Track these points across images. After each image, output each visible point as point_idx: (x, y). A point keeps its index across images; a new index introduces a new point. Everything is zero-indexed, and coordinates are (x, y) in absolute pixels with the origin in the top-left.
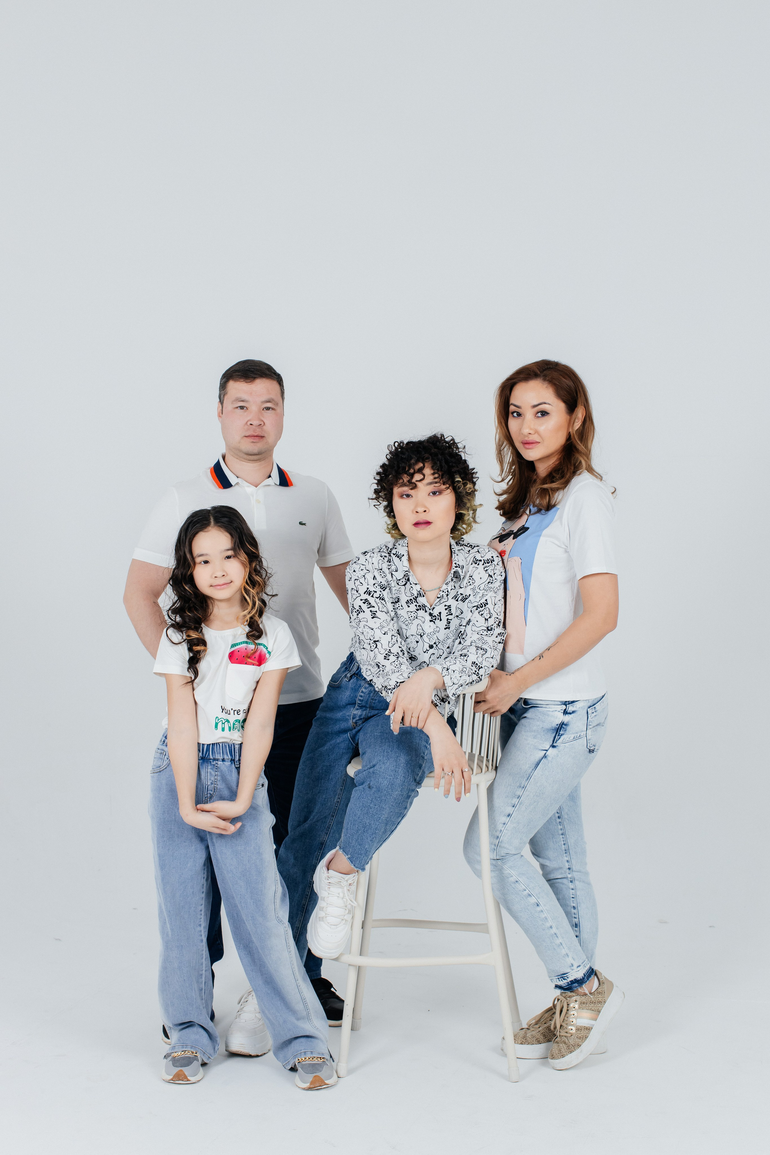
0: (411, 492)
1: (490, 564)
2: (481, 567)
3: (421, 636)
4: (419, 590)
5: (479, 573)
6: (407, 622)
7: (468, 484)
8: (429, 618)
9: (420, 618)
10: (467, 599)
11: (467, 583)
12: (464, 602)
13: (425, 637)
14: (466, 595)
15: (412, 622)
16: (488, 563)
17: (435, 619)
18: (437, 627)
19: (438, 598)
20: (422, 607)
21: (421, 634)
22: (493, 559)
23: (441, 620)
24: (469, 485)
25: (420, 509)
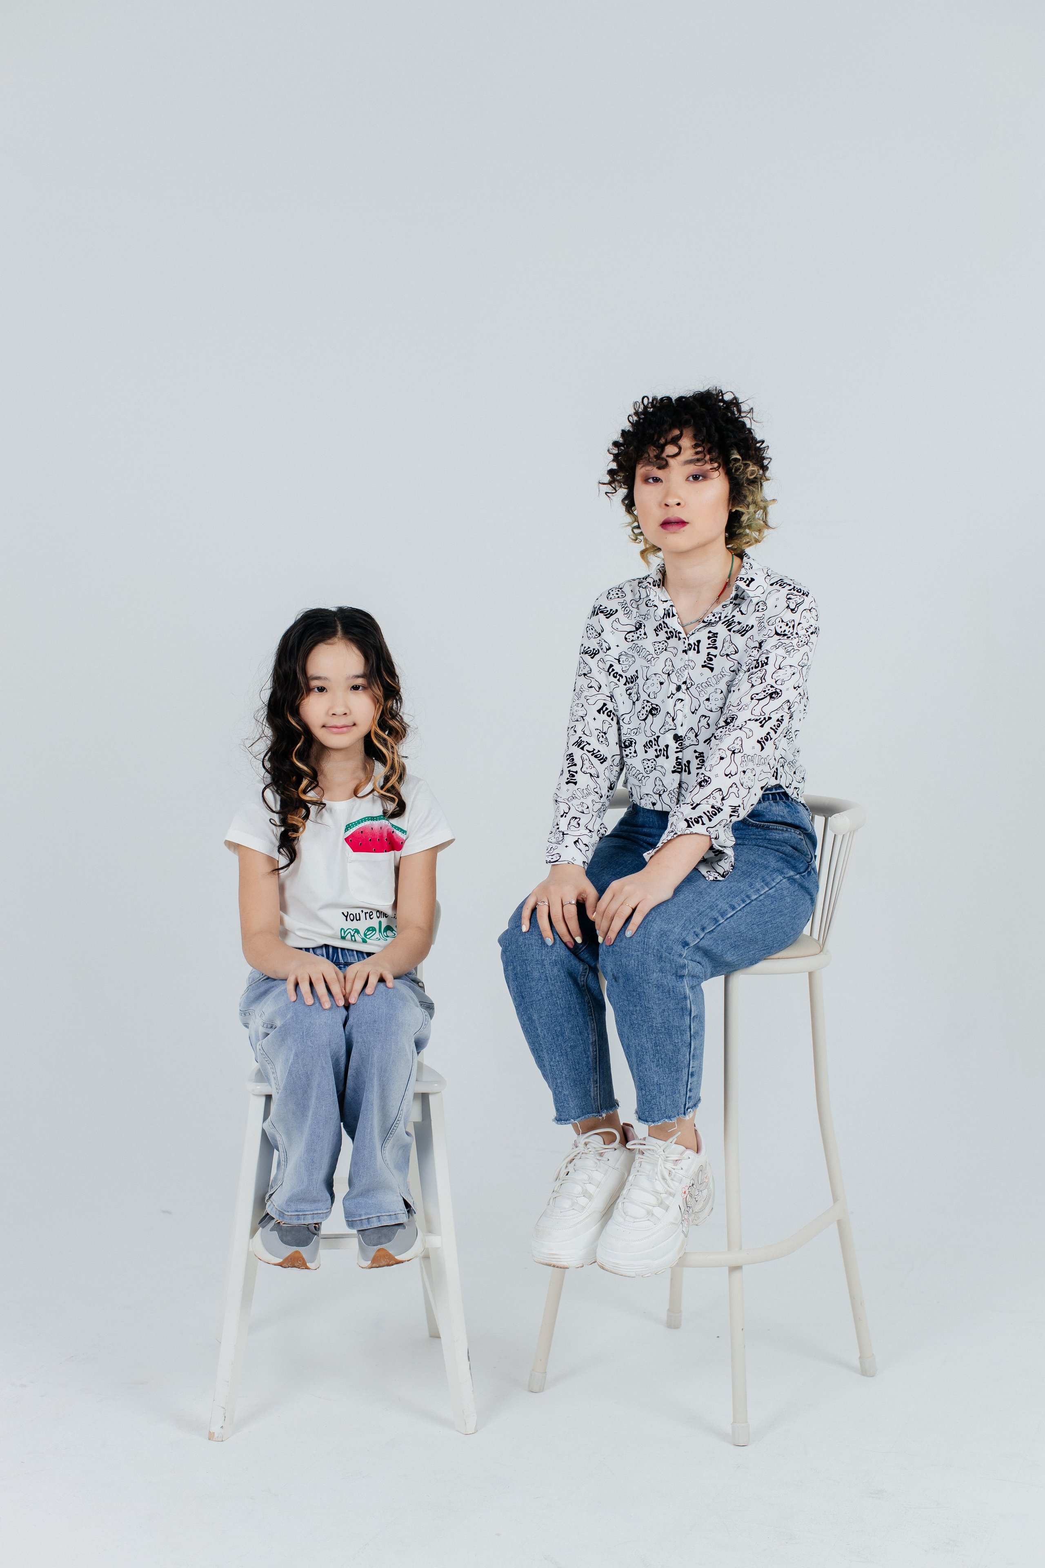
0: (659, 473)
3: (669, 675)
6: (649, 657)
7: (751, 466)
9: (671, 649)
10: (747, 631)
12: (742, 635)
13: (673, 675)
14: (747, 626)
15: (658, 656)
17: (690, 649)
18: (691, 660)
20: (675, 634)
21: (669, 672)
23: (698, 652)
24: (752, 468)
25: (672, 501)
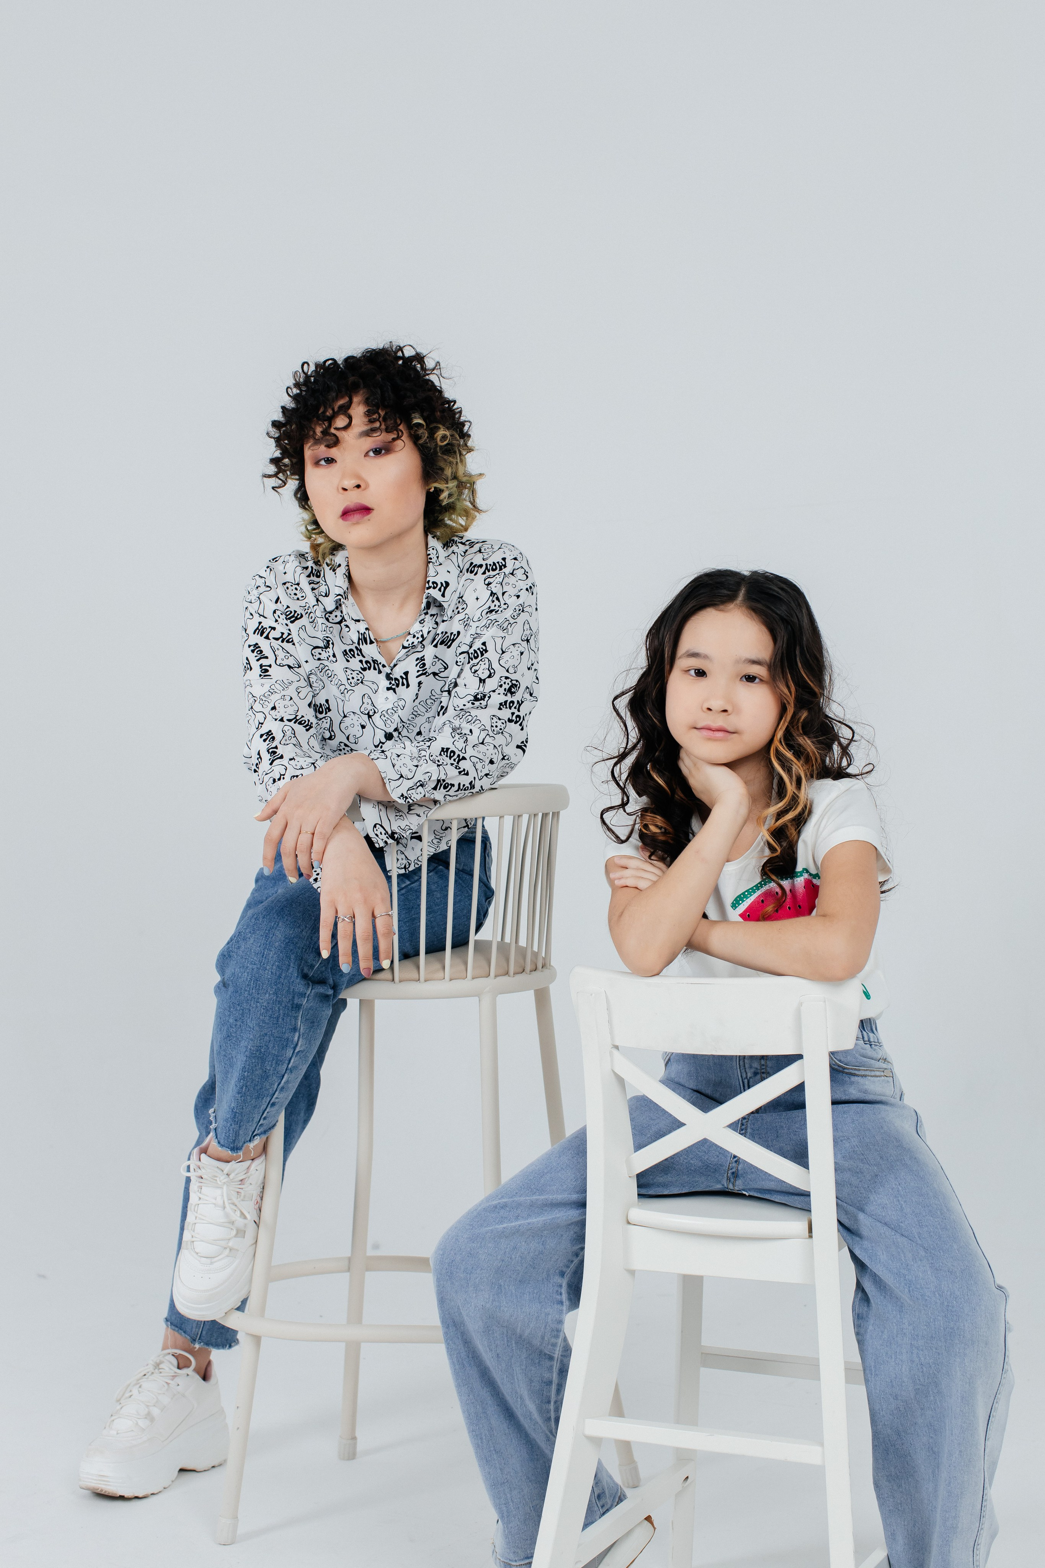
0: (333, 453)
1: (497, 571)
2: (480, 578)
3: (370, 717)
4: (362, 631)
5: (475, 590)
6: (342, 688)
7: (442, 431)
8: (386, 683)
9: (370, 684)
10: (453, 640)
11: (453, 611)
12: (449, 647)
13: (377, 718)
14: (452, 634)
16: (493, 570)
17: (398, 686)
18: (400, 699)
19: (404, 647)
20: (372, 665)
21: (369, 712)
22: (504, 563)
23: (408, 686)
25: (351, 485)
